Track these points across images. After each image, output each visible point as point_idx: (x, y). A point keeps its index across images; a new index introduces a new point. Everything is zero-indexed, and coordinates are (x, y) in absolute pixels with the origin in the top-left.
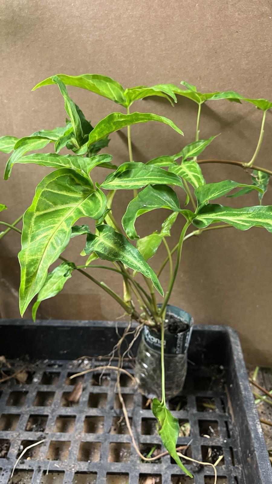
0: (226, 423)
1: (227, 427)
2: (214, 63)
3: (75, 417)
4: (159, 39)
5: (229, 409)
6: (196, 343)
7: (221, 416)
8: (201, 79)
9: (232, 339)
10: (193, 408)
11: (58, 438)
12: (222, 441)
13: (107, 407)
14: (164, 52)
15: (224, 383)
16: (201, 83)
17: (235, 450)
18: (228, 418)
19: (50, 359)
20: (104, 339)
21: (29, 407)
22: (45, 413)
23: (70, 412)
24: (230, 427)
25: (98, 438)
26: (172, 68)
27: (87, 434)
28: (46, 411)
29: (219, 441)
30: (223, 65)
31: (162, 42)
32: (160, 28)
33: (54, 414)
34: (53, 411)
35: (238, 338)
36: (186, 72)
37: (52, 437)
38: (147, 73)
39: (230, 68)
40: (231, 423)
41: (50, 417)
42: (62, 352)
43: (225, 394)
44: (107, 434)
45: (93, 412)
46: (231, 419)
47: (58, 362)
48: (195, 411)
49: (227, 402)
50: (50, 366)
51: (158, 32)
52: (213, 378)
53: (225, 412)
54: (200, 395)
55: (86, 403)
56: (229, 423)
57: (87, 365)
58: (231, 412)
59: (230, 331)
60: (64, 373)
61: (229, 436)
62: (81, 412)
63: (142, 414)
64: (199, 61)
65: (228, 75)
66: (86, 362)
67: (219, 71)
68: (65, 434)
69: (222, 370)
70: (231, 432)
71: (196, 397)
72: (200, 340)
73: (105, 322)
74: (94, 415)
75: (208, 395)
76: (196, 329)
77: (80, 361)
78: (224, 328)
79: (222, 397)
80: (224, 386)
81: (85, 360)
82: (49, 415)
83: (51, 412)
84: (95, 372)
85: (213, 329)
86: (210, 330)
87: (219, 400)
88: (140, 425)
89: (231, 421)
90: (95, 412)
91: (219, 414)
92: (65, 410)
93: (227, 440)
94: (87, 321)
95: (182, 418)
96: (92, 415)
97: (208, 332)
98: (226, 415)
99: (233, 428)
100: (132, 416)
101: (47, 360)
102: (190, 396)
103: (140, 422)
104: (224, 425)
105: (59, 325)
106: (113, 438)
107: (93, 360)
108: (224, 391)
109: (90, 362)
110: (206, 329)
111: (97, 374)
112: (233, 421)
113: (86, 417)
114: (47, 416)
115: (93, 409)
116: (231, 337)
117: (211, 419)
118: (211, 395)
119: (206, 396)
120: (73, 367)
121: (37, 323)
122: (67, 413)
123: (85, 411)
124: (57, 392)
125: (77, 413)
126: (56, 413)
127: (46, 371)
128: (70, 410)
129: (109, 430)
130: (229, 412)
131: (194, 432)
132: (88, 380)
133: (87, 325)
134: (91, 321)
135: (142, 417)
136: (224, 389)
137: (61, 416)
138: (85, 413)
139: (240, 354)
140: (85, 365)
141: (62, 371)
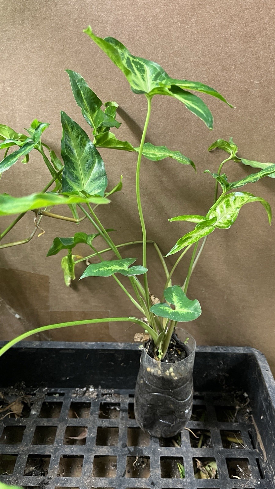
0: (257, 460)
1: (259, 466)
2: (252, 49)
3: (82, 457)
4: (190, 20)
5: (259, 445)
6: (218, 367)
7: (251, 453)
8: (235, 67)
9: (260, 363)
10: (218, 443)
11: (63, 484)
12: (255, 483)
13: (119, 445)
14: (195, 36)
15: (250, 413)
16: (236, 72)
18: (259, 455)
19: (50, 387)
20: (113, 363)
21: (26, 445)
22: (47, 453)
23: (76, 452)
24: (263, 465)
25: (111, 482)
26: (204, 54)
27: (97, 478)
28: (48, 449)
29: (252, 482)
30: (262, 53)
31: (193, 24)
32: (192, 8)
33: (57, 453)
34: (56, 450)
35: (266, 362)
36: (220, 59)
37: (57, 483)
38: (175, 59)
39: (270, 56)
40: (263, 461)
41: (53, 458)
42: (64, 379)
43: (252, 426)
44: (121, 478)
45: (103, 451)
46: (263, 456)
47: (59, 391)
48: (221, 448)
49: (256, 435)
50: (50, 394)
51: (190, 12)
52: (237, 407)
53: (254, 448)
54: (224, 427)
55: (95, 440)
56: (260, 461)
57: (93, 393)
58: (262, 448)
59: (256, 353)
60: (67, 403)
61: (262, 477)
62: (89, 451)
63: (161, 453)
64: (235, 47)
65: (266, 64)
66: (91, 390)
67: (257, 59)
68: (71, 478)
69: (247, 397)
70: (264, 472)
71: (221, 431)
72: (223, 363)
73: (115, 344)
74: (104, 455)
75: (234, 428)
76: (219, 352)
77: (85, 389)
78: (250, 350)
79: (250, 430)
80: (250, 417)
81: (90, 387)
82: (52, 455)
83: (53, 451)
84: (103, 402)
85: (238, 352)
86: (234, 352)
87: (247, 433)
88: (160, 467)
89: (263, 458)
90: (105, 451)
91: (248, 450)
92: (70, 449)
93: (261, 481)
94: (94, 343)
95: (207, 456)
96: (102, 454)
97: (233, 354)
98: (257, 452)
99: (266, 466)
100: (149, 456)
101: (46, 388)
102: (213, 429)
103: (159, 463)
104: (255, 464)
105: (62, 347)
106: (129, 484)
107: (100, 387)
108: (252, 423)
109: (96, 389)
110: (230, 352)
111: (105, 403)
112: (266, 458)
113: (96, 457)
114: (50, 456)
115: (102, 448)
116: (258, 361)
117: (240, 457)
118: (237, 427)
119: (232, 429)
120: (76, 396)
121: (37, 346)
122: (72, 452)
123: (94, 450)
124: (59, 426)
125: (84, 452)
126: (59, 453)
127: (45, 401)
128: (75, 449)
129: (123, 473)
130: (260, 447)
131: (223, 474)
132: (95, 411)
133: (94, 348)
134: (99, 342)
135: (161, 456)
136: (252, 421)
137: (65, 456)
138: (94, 452)
139: (272, 380)
140: (90, 393)
141: (63, 401)
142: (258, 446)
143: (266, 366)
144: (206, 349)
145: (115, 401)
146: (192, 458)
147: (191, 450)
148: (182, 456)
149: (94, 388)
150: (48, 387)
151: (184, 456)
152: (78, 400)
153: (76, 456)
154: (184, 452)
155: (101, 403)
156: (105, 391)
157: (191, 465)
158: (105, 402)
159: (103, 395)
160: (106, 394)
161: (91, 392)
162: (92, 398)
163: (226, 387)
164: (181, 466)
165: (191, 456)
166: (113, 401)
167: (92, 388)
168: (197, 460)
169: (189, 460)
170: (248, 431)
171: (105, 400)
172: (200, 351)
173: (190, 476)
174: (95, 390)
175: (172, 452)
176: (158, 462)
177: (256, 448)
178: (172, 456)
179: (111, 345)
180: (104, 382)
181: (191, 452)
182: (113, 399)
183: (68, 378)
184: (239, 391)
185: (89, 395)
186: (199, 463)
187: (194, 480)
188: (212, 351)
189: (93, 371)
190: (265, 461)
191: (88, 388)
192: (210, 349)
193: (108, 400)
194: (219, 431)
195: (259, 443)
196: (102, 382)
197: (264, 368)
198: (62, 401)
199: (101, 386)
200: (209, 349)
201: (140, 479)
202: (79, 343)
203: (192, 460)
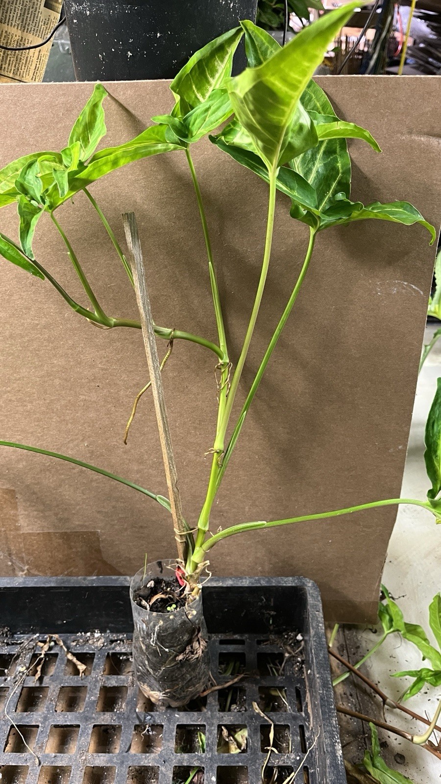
0: (302, 727)
1: (303, 735)
3: (78, 726)
5: (307, 706)
6: (260, 604)
7: (295, 718)
9: (310, 600)
11: (52, 762)
12: (293, 759)
13: (126, 710)
15: (302, 664)
17: (311, 771)
18: (305, 720)
19: (43, 632)
20: (121, 602)
22: (34, 723)
23: (70, 721)
24: (307, 734)
25: (112, 760)
27: (95, 755)
28: (34, 718)
29: (289, 758)
33: (47, 723)
34: (46, 719)
35: (320, 598)
40: (308, 728)
41: (41, 728)
42: (59, 622)
43: (302, 682)
44: (125, 754)
45: (106, 719)
46: (309, 721)
47: (55, 637)
49: (305, 693)
52: (287, 655)
53: (300, 710)
54: (264, 683)
55: (95, 705)
56: (305, 729)
57: (98, 639)
58: (310, 711)
59: (309, 585)
60: (64, 655)
61: (303, 750)
62: (87, 719)
63: (178, 719)
66: (97, 635)
68: (62, 755)
69: (301, 641)
70: (307, 743)
71: (260, 688)
72: (265, 600)
73: (122, 578)
74: (106, 724)
75: (277, 684)
76: (259, 585)
77: (89, 634)
78: (301, 582)
79: (299, 685)
80: (302, 667)
81: (95, 632)
82: (40, 725)
83: (42, 720)
84: (111, 652)
85: (284, 585)
86: (279, 585)
87: (293, 690)
88: (174, 738)
89: (309, 725)
90: (107, 719)
91: (291, 714)
92: (63, 717)
93: (301, 756)
94: (95, 578)
95: (236, 723)
96: (103, 723)
97: (277, 588)
98: (302, 716)
99: (311, 736)
100: (163, 724)
101: (38, 635)
102: (250, 685)
103: (174, 733)
104: (297, 732)
105: (53, 585)
106: (133, 761)
107: (108, 631)
108: (302, 676)
109: (103, 634)
110: (274, 585)
111: (113, 654)
112: (312, 725)
113: (95, 726)
114: (38, 726)
115: (104, 714)
116: (309, 597)
117: (279, 723)
118: (281, 682)
119: (276, 685)
120: (76, 645)
121: (19, 584)
122: (66, 721)
123: (94, 718)
124: (51, 687)
125: (81, 721)
126: (49, 722)
127: (36, 652)
128: (70, 717)
129: (127, 747)
130: (307, 710)
131: (254, 745)
132: (99, 666)
133: (94, 585)
134: (101, 577)
135: (178, 723)
136: (303, 673)
137: (56, 726)
138: (93, 721)
139: (321, 625)
140: (95, 640)
141: (59, 652)
142: (305, 707)
143: (318, 605)
144: (242, 582)
145: (126, 650)
146: (216, 726)
147: (218, 715)
148: (205, 723)
149: (101, 633)
150: (40, 633)
151: (207, 723)
152: (79, 650)
153: (71, 726)
154: (209, 718)
155: (108, 653)
156: (114, 636)
157: (214, 736)
158: (114, 651)
159: (112, 642)
160: (116, 641)
161: (96, 638)
162: (97, 647)
163: (274, 627)
164: (203, 736)
165: (216, 723)
166: (123, 651)
167: (97, 633)
168: (223, 727)
169: (213, 728)
170: (296, 687)
171: (113, 649)
172: (234, 585)
173: (211, 750)
174: (101, 635)
175: (193, 719)
176: (173, 731)
177: (302, 711)
178: (192, 723)
179: (117, 580)
180: (113, 625)
181: (218, 718)
182: (125, 648)
183: (65, 622)
184: (292, 632)
185: (94, 642)
186: (225, 732)
187: (215, 756)
188: (250, 585)
189: (97, 613)
190: (311, 729)
191: (93, 632)
192: (248, 582)
193: (118, 649)
194: (258, 688)
195: (307, 703)
196: (110, 625)
197: (315, 607)
198: (57, 652)
199: (110, 630)
200: (246, 582)
201: (148, 755)
202: (75, 578)
203: (216, 728)
